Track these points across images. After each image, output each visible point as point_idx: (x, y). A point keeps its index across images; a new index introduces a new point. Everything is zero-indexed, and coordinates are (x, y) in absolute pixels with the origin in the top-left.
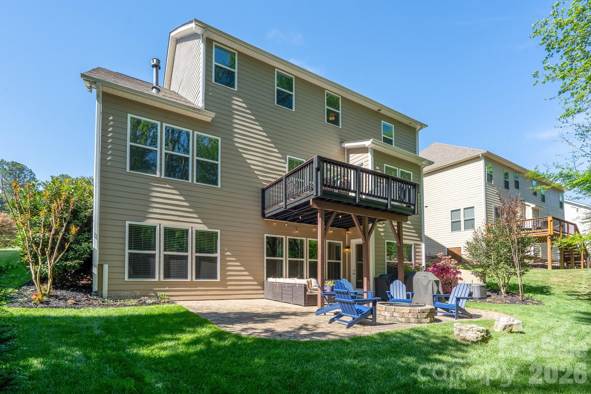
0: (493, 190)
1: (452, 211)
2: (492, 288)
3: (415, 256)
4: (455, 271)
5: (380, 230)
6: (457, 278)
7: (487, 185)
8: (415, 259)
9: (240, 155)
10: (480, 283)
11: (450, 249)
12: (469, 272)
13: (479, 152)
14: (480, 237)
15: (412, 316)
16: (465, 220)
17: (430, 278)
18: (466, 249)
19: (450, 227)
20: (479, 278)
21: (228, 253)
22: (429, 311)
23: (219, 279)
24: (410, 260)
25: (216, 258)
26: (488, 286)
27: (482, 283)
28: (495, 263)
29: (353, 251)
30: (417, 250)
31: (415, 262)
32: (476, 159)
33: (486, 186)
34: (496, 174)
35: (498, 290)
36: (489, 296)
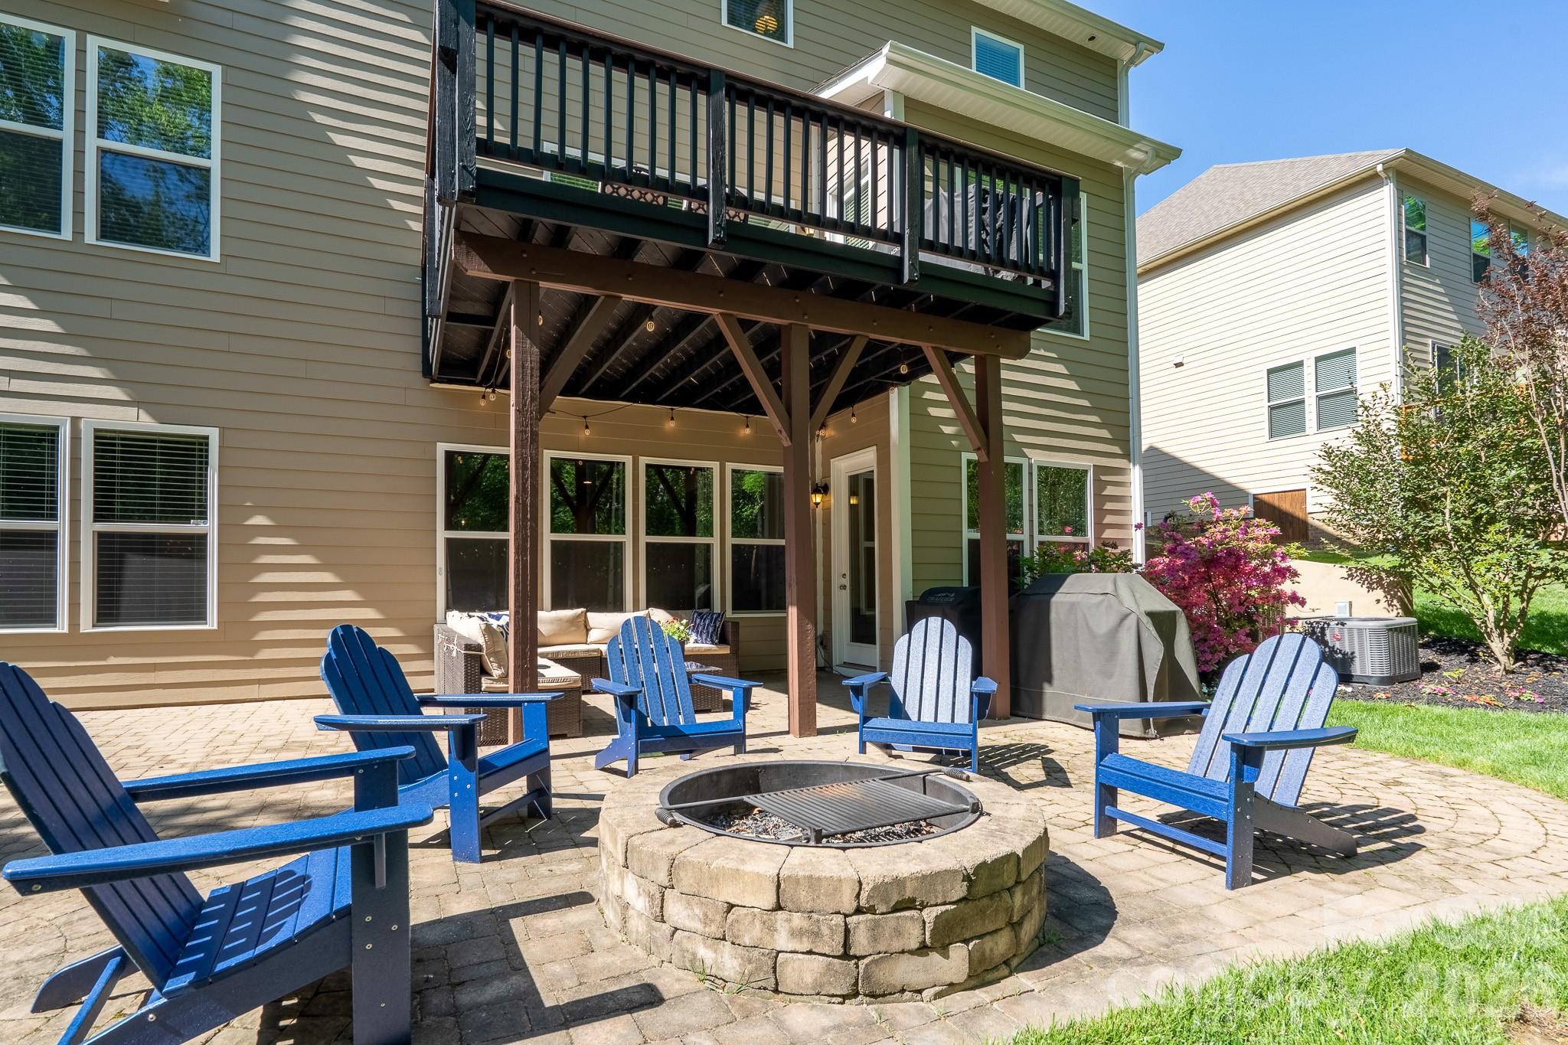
0: (1431, 287)
1: (1270, 372)
2: (1438, 631)
3: (1100, 512)
4: (1267, 569)
5: (934, 411)
6: (1278, 597)
7: (1406, 271)
8: (1100, 526)
9: (319, 138)
10: (1385, 614)
11: (1266, 498)
12: (1338, 571)
13: (1374, 159)
14: (1384, 427)
15: (796, 934)
16: (1320, 398)
17: (1129, 602)
18: (1322, 477)
19: (1266, 425)
20: (1379, 593)
21: (259, 520)
22: (960, 890)
23: (212, 623)
24: (1080, 530)
25: (202, 538)
26: (1423, 627)
27: (1394, 616)
28: (1456, 530)
29: (838, 503)
30: (1109, 491)
31: (1097, 538)
32: (1366, 182)
33: (1401, 274)
34: (1439, 233)
35: (1470, 640)
36: (1430, 667)
